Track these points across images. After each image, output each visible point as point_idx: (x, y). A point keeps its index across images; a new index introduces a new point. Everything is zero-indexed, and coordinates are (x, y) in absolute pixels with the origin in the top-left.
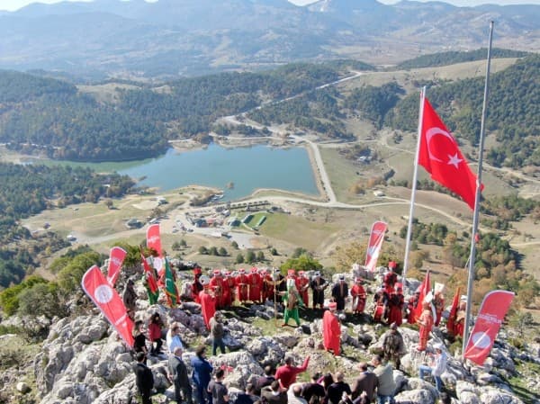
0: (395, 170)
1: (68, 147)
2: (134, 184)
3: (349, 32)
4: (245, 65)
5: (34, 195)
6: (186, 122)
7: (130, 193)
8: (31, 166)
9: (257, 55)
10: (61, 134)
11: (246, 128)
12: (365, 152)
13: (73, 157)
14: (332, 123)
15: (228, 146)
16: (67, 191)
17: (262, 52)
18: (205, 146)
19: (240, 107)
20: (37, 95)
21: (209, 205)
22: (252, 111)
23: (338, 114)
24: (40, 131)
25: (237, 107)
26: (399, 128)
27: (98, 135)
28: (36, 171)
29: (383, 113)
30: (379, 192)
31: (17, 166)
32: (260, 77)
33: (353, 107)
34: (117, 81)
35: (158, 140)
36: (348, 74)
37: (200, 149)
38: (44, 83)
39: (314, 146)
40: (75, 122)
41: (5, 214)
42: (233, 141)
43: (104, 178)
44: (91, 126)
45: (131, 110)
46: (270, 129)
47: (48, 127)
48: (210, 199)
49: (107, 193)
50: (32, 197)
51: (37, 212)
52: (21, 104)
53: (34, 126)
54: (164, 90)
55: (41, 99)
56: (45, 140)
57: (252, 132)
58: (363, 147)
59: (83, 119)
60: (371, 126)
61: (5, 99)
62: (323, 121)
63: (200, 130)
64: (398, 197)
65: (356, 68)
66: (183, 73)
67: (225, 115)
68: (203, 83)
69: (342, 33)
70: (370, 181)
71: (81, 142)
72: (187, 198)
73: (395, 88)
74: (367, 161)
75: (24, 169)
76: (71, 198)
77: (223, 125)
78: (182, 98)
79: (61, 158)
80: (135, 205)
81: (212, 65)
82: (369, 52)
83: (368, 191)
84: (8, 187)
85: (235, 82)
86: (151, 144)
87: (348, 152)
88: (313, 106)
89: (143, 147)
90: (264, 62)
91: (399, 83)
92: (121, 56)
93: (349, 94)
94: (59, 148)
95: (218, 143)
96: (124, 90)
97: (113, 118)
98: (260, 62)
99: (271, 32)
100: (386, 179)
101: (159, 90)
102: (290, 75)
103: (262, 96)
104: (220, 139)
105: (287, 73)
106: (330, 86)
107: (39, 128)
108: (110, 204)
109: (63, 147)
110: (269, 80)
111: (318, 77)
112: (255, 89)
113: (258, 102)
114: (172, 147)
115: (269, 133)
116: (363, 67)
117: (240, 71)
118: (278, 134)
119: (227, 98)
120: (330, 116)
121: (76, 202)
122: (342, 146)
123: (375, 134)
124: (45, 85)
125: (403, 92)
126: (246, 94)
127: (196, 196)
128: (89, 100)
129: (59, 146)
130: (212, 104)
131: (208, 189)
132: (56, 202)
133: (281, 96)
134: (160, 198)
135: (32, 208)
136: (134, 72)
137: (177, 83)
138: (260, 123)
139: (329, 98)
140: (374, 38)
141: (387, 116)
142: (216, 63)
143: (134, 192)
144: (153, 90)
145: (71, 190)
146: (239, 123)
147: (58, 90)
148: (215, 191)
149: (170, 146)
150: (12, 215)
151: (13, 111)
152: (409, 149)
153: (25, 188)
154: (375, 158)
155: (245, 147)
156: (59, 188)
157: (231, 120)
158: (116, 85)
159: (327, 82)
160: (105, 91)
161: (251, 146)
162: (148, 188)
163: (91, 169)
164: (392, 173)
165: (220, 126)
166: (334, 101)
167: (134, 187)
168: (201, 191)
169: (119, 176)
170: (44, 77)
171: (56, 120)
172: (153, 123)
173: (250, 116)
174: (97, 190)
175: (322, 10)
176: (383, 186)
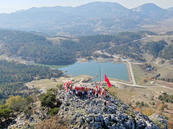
0: (161, 74)
1: (42, 59)
2: (63, 73)
3: (148, 19)
4: (107, 31)
5: (30, 75)
6: (83, 52)
7: (62, 76)
8: (29, 65)
9: (111, 27)
10: (40, 54)
11: (104, 55)
12: (149, 66)
13: (43, 63)
14: (137, 55)
15: (97, 62)
16: (40, 74)
17: (113, 26)
18: (89, 61)
19: (103, 47)
20: (33, 41)
21: (89, 83)
22: (107, 49)
23: (140, 52)
24: (33, 53)
25: (102, 48)
26: (164, 58)
27: (52, 56)
28: (31, 67)
29: (158, 52)
30: (153, 82)
31: (25, 65)
32: (111, 37)
33: (146, 49)
34: (60, 36)
35: (73, 58)
36: (145, 36)
37: (87, 62)
38: (35, 36)
39: (130, 63)
40: (45, 51)
41: (20, 81)
42: (99, 59)
43: (53, 71)
44: (50, 52)
45: (64, 47)
46: (113, 56)
47: (35, 52)
48: (89, 80)
49: (54, 76)
50: (29, 76)
51: (30, 81)
52: (27, 43)
53: (31, 51)
54: (76, 40)
55: (34, 42)
56: (34, 56)
57: (106, 57)
58: (148, 65)
59: (47, 49)
60: (153, 56)
61: (22, 41)
62: (134, 54)
63: (88, 55)
64: (160, 84)
65: (149, 34)
66: (84, 34)
67: (97, 50)
68: (90, 38)
69: (145, 19)
70: (150, 78)
71: (46, 58)
72: (81, 79)
73: (163, 42)
74: (150, 70)
75: (27, 66)
76: (42, 77)
77: (96, 54)
78: (82, 44)
79: (39, 63)
80: (63, 81)
81: (94, 31)
82: (155, 27)
83: (148, 81)
84: (22, 72)
85: (101, 38)
86: (70, 59)
87: (143, 66)
88: (131, 48)
89: (67, 61)
90: (114, 30)
91: (165, 41)
92: (62, 26)
93: (145, 44)
94: (39, 59)
95: (94, 60)
96: (62, 40)
97: (58, 50)
98: (112, 30)
99: (117, 19)
100: (157, 77)
101: (74, 40)
102: (122, 36)
103: (111, 44)
104: (95, 59)
105: (122, 35)
106: (138, 41)
107: (33, 52)
108: (54, 80)
109: (40, 59)
110: (115, 38)
111: (133, 37)
112: (109, 41)
113: (110, 46)
114: (77, 61)
115: (113, 58)
116: (151, 34)
117: (104, 34)
118: (116, 58)
119: (99, 44)
120: (137, 52)
121: (43, 78)
122: (140, 64)
123: (154, 60)
124: (36, 37)
125: (167, 44)
126: (105, 43)
127: (85, 79)
128: (50, 43)
129: (39, 58)
130: (93, 46)
131: (89, 76)
132: (37, 78)
133: (119, 44)
134: (72, 79)
135: (29, 79)
136: (66, 32)
137: (81, 38)
138: (110, 53)
139: (137, 45)
140: (158, 22)
141: (159, 53)
142: (95, 30)
143: (63, 76)
144: (72, 40)
145: (42, 74)
146: (102, 53)
147: (40, 39)
148: (91, 77)
149: (77, 60)
150: (22, 81)
151: (24, 46)
152: (167, 66)
153: (27, 73)
154: (153, 69)
155: (104, 62)
156: (38, 73)
157: (99, 52)
158: (59, 38)
159: (136, 39)
160: (56, 40)
161: (106, 62)
162: (67, 75)
163: (49, 67)
164: (159, 75)
165: (95, 54)
166: (139, 47)
167: (63, 74)
168: (86, 77)
169: (58, 70)
170: (35, 34)
171: (39, 50)
172: (71, 52)
173: (106, 51)
174: (50, 75)
175: (138, 11)
176: (155, 80)
